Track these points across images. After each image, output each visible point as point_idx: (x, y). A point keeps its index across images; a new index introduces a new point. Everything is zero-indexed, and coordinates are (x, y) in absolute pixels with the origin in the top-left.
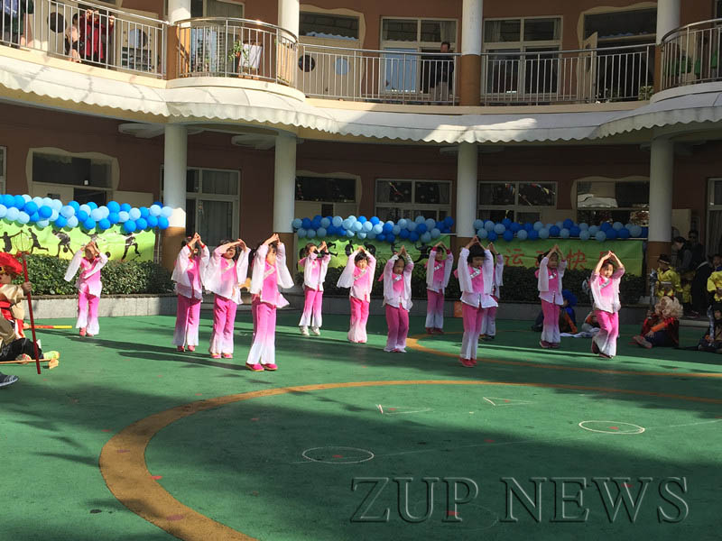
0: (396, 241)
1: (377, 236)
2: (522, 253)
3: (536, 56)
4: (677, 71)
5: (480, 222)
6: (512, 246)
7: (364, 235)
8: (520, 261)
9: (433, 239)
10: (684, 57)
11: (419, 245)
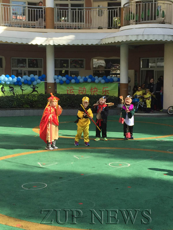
0: (22, 85)
1: (14, 83)
2: (73, 88)
3: (76, 9)
4: (129, 19)
5: (56, 76)
6: (69, 86)
7: (9, 83)
8: (73, 92)
9: (38, 84)
10: (131, 13)
11: (32, 86)
